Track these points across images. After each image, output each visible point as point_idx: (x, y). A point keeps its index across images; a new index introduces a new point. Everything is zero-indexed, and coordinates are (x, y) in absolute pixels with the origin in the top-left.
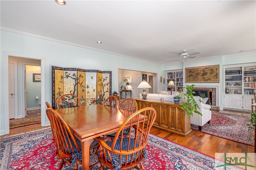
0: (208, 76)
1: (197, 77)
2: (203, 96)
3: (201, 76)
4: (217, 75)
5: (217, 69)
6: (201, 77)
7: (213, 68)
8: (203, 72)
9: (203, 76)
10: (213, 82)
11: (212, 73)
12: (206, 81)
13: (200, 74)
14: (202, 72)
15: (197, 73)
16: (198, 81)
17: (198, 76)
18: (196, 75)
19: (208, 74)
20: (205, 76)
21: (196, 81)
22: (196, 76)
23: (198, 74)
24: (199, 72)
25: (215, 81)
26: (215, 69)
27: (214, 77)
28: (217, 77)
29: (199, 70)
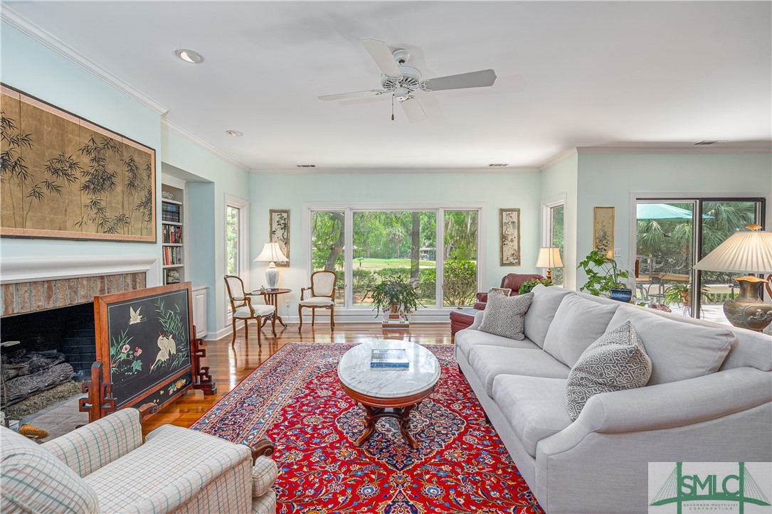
0: (120, 198)
1: (57, 189)
2: (172, 324)
3: (86, 187)
4: (149, 200)
5: (149, 168)
6: (86, 198)
7: (136, 158)
8: (95, 164)
9: (95, 191)
10: (137, 237)
11: (131, 185)
12: (111, 230)
13: (77, 173)
14: (85, 160)
15: (56, 153)
16: (69, 224)
17: (60, 181)
18: (48, 176)
19: (119, 188)
20: (104, 197)
21: (52, 221)
22: (48, 185)
23: (61, 168)
24: (72, 152)
25: (144, 232)
26: (145, 167)
27: (142, 210)
28: (151, 214)
29: (70, 141)
